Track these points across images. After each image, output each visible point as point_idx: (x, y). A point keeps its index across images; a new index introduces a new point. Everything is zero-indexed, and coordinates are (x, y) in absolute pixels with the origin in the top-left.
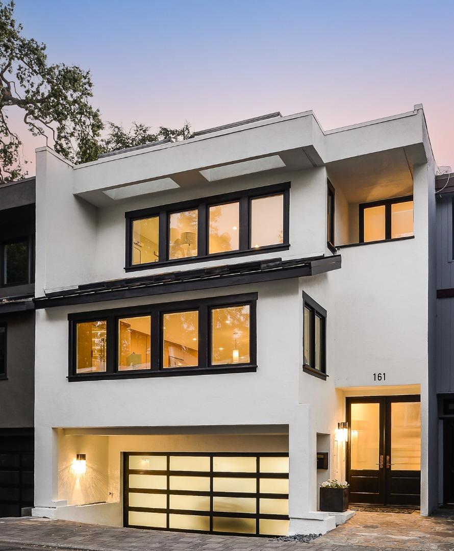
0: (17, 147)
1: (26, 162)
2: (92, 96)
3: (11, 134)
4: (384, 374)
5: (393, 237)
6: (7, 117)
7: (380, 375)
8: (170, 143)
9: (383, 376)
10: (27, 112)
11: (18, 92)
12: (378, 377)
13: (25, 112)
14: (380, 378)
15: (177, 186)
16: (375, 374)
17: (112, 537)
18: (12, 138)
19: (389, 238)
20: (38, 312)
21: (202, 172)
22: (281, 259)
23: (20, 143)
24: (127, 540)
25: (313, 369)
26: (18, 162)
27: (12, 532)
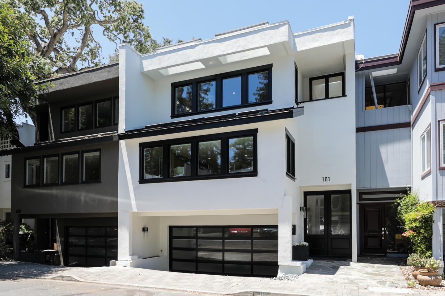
0: (98, 49)
1: (104, 58)
2: (144, 18)
3: (95, 42)
4: (329, 177)
5: (330, 97)
6: (93, 32)
7: (326, 178)
8: (200, 41)
9: (328, 179)
10: (105, 28)
11: (100, 17)
12: (326, 179)
13: (103, 28)
14: (326, 180)
15: (204, 67)
16: (323, 178)
17: (172, 279)
18: (96, 44)
19: (327, 97)
20: (120, 142)
21: (219, 58)
22: (268, 109)
23: (100, 46)
24: (181, 281)
25: (293, 177)
26: (99, 57)
27: (108, 277)
